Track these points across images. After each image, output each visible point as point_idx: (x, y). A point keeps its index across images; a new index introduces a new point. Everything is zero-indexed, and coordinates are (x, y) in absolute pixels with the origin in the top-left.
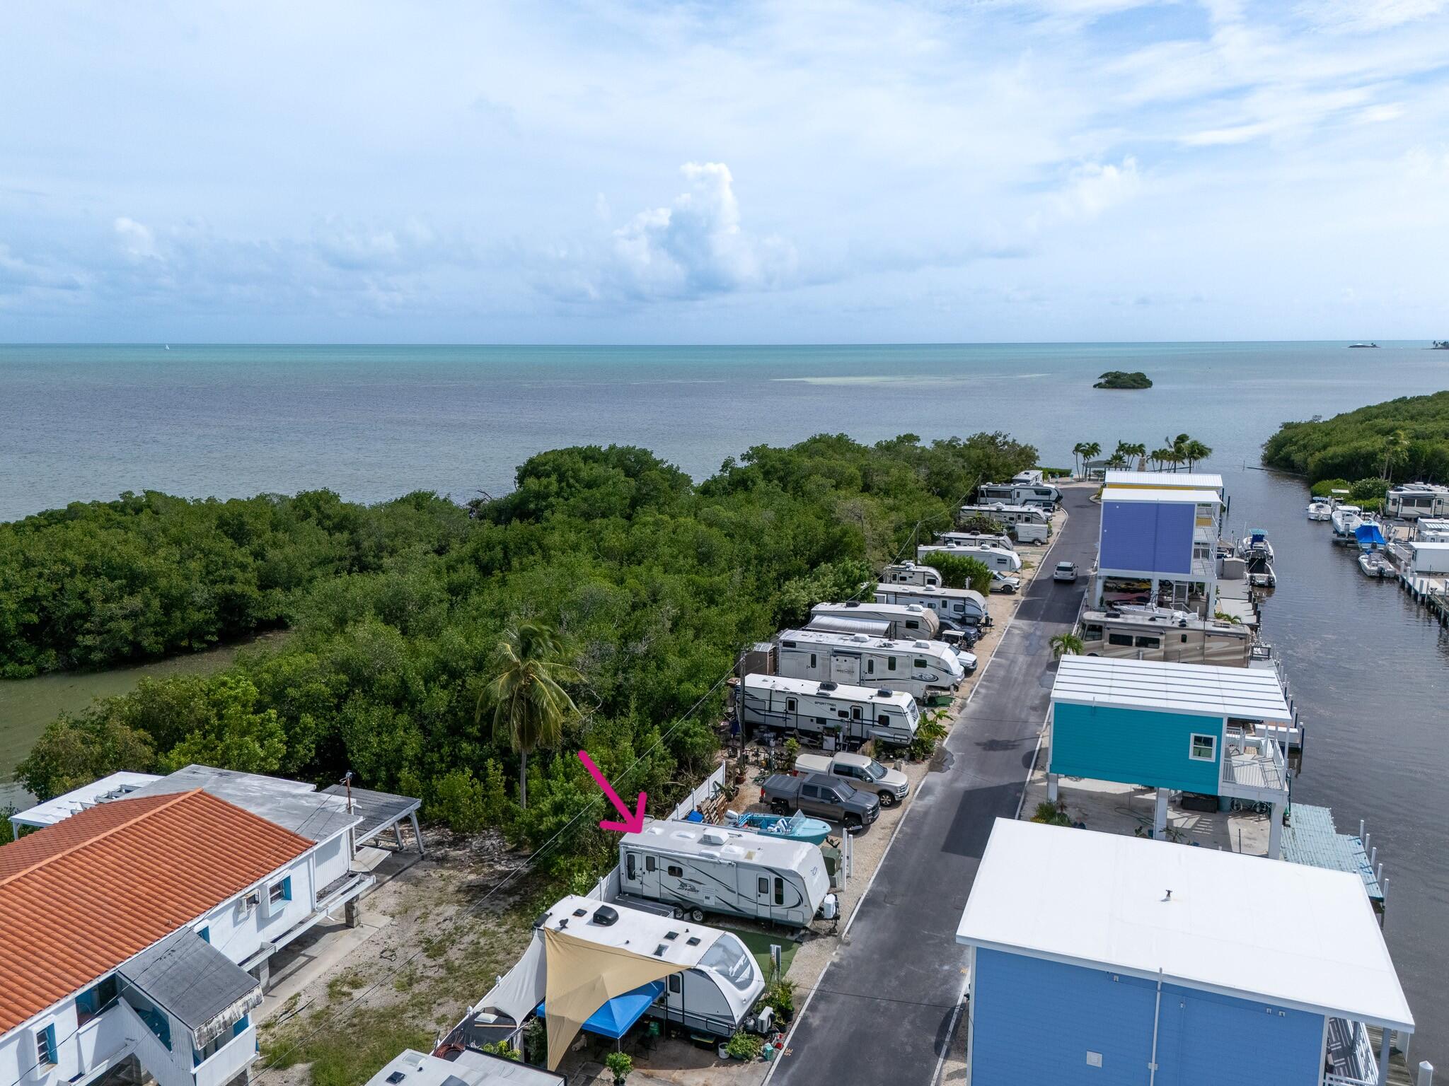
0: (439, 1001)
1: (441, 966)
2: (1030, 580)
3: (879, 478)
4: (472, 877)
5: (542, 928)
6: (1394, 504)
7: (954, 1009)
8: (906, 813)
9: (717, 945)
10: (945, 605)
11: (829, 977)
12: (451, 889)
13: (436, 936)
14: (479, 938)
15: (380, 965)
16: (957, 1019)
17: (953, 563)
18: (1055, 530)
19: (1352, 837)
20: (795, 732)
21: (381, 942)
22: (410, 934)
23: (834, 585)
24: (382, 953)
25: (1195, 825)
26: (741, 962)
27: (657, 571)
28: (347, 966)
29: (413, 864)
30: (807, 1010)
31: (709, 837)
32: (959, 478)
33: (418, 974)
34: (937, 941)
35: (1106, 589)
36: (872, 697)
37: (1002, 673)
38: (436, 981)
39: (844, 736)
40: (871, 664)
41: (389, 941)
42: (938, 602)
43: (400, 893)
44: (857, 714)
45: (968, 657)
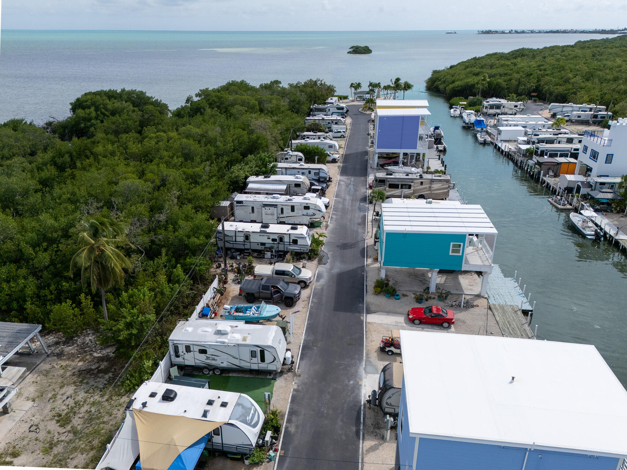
0: (71, 457)
1: (69, 432)
2: (343, 155)
3: (267, 105)
4: (81, 364)
5: (131, 409)
6: (486, 108)
7: (361, 406)
8: (313, 291)
9: (238, 404)
10: (310, 172)
11: (294, 398)
12: (69, 374)
13: (63, 410)
14: (90, 408)
15: (29, 437)
16: (364, 414)
17: (309, 149)
18: (348, 127)
19: (511, 279)
20: (250, 251)
21: (29, 421)
22: (46, 411)
23: (256, 166)
24: (30, 428)
25: (445, 281)
26: (252, 412)
27: (163, 167)
28: (7, 442)
29: (42, 361)
30: (286, 423)
31: (220, 331)
32: (303, 103)
33: (56, 440)
34: (343, 367)
35: (379, 157)
36: (288, 230)
37: (341, 206)
38: (68, 443)
39: (275, 251)
40: (282, 209)
41: (33, 418)
42: (306, 172)
43: (37, 382)
44: (281, 239)
45: (325, 200)
